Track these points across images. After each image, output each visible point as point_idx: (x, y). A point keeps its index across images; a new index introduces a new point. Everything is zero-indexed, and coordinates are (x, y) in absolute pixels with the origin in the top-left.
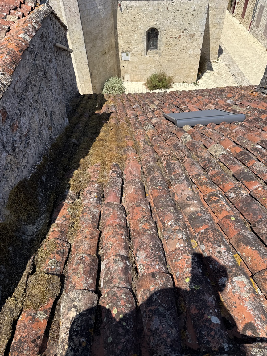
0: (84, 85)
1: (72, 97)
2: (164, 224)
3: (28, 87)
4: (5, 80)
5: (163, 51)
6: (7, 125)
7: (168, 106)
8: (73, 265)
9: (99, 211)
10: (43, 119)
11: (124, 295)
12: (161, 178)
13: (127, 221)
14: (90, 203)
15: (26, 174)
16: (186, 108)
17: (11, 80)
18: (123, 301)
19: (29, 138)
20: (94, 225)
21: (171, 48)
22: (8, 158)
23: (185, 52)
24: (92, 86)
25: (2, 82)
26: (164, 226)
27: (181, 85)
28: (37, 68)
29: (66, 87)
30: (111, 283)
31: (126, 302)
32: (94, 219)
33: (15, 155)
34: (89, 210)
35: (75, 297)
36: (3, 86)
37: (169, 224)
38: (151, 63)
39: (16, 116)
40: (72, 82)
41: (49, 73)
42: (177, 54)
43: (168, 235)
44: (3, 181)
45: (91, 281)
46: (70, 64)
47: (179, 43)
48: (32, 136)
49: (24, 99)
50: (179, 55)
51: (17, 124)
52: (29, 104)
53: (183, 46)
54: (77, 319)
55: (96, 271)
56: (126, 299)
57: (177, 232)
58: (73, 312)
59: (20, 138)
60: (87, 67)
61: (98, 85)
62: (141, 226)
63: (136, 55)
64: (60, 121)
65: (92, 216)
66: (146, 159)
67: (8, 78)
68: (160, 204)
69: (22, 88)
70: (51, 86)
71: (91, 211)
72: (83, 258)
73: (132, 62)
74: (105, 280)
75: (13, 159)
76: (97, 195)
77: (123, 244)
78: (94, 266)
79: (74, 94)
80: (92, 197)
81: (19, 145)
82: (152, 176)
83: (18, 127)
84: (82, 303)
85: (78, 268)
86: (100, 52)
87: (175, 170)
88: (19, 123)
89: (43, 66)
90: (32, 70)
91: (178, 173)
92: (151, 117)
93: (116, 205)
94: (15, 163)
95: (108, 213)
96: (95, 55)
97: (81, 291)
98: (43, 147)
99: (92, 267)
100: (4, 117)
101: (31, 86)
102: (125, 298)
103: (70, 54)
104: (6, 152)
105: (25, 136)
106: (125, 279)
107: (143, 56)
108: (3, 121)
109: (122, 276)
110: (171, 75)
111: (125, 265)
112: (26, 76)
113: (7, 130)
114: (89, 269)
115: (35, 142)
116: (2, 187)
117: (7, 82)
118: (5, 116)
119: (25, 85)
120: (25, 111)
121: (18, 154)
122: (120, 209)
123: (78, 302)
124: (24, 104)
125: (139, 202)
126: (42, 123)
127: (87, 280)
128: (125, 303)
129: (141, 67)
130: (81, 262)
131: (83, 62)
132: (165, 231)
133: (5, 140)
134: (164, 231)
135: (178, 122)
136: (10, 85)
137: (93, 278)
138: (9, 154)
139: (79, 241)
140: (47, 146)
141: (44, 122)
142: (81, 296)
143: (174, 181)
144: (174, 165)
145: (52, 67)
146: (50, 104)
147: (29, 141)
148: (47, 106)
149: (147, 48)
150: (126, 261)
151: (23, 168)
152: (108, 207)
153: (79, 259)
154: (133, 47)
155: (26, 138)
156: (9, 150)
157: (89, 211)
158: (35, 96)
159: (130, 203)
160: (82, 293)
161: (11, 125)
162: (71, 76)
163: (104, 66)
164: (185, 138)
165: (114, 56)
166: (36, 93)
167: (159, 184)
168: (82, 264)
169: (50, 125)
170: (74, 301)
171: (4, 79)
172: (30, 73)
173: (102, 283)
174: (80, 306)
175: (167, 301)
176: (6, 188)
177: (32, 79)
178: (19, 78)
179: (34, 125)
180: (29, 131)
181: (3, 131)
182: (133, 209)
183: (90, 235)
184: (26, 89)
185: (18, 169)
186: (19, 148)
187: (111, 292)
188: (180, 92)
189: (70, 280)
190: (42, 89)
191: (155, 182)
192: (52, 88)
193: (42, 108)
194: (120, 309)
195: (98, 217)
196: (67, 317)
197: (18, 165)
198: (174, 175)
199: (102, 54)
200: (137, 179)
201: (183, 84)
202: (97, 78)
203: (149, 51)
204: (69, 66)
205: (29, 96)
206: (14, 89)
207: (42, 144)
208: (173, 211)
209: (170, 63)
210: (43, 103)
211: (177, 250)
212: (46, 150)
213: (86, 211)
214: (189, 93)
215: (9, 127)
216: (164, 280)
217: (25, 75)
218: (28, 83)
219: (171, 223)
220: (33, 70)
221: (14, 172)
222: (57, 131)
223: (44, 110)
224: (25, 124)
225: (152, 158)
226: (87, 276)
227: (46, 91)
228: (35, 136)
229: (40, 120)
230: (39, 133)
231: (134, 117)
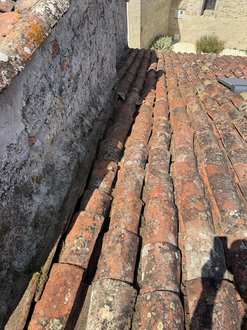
0: (132, 39)
1: (122, 49)
2: (222, 211)
3: (85, 23)
4: (61, 5)
5: (221, 12)
6: (57, 61)
7: (221, 69)
8: (109, 241)
9: (143, 178)
10: (94, 63)
11: (173, 305)
12: (220, 151)
13: (174, 196)
14: (134, 166)
15: (70, 123)
16: (241, 74)
17: (69, 6)
18: (171, 313)
19: (78, 81)
20: (137, 192)
21: (229, 9)
22: (53, 100)
23: (245, 15)
24: (141, 42)
25: (57, 7)
26: (223, 215)
27: (232, 51)
28: (97, 3)
29: (117, 38)
30: (156, 281)
31: (175, 315)
32: (137, 185)
33: (62, 99)
34: (132, 174)
35: (109, 289)
36: (58, 12)
37: (231, 214)
38: (204, 24)
39: (67, 53)
40: (124, 33)
41: (107, 14)
42: (235, 17)
43: (228, 228)
44: (44, 127)
45: (130, 268)
46: (124, 14)
47: (239, 5)
48: (81, 81)
49: (79, 35)
50: (237, 18)
51: (67, 63)
52: (83, 43)
53: (243, 8)
54: (110, 323)
55: (136, 254)
56: (175, 311)
57: (242, 228)
58: (107, 311)
59: (69, 80)
60: (139, 21)
61: (146, 41)
62: (192, 205)
63: (191, 14)
64: (109, 69)
65: (136, 182)
66: (201, 124)
67: (66, 3)
68: (218, 184)
69: (79, 21)
70: (107, 30)
71: (135, 175)
72: (122, 234)
73: (185, 21)
74: (147, 273)
75: (58, 103)
76: (142, 157)
77: (172, 228)
78: (134, 247)
79: (124, 46)
80: (136, 159)
81: (67, 87)
82: (208, 146)
83: (69, 67)
84: (118, 300)
85: (114, 248)
86: (154, 6)
87: (236, 145)
88: (70, 62)
89: (103, 4)
90: (91, 3)
91: (240, 149)
92: (202, 78)
93: (163, 175)
94: (60, 108)
95: (153, 182)
96: (149, 9)
97: (118, 283)
98: (91, 95)
99: (131, 248)
100: (54, 51)
101: (87, 22)
102: (174, 309)
103: (126, 3)
104: (52, 93)
105: (74, 79)
106: (174, 279)
107: (197, 16)
108: (53, 55)
109: (170, 273)
110: (224, 40)
111: (174, 259)
112: (85, 9)
113: (56, 67)
114: (128, 251)
115: (83, 88)
116: (42, 134)
117: (63, 8)
118: (56, 50)
119: (82, 19)
120: (78, 49)
121: (64, 98)
122: (168, 179)
123: (113, 297)
124: (78, 41)
125: (192, 176)
126: (93, 68)
127: (125, 266)
128: (174, 318)
129: (194, 27)
130: (120, 240)
131: (136, 16)
132: (224, 222)
133: (52, 79)
134: (222, 221)
135: (236, 88)
136: (66, 12)
137: (131, 264)
138: (54, 97)
139: (120, 209)
140: (94, 94)
141: (95, 67)
142: (117, 290)
143: (235, 158)
144: (235, 138)
145: (111, 7)
146: (103, 48)
147: (78, 86)
148: (100, 50)
149: (204, 8)
150: (175, 252)
151: (67, 115)
152: (154, 175)
153: (117, 236)
154: (189, 4)
155: (75, 81)
156: (55, 92)
157: (133, 176)
158: (90, 36)
159: (179, 175)
160: (119, 286)
161: (61, 62)
162: (124, 27)
163: (156, 22)
164: (243, 107)
165: (167, 12)
166: (91, 33)
167: (217, 159)
168: (121, 242)
169: (100, 71)
170: (108, 295)
171: (61, 3)
172: (89, 7)
173: (143, 275)
174: (115, 305)
175: (230, 327)
176: (46, 136)
177: (90, 14)
178: (76, 9)
179: (85, 68)
180: (79, 75)
181: (52, 67)
182: (184, 183)
183: (133, 206)
184: (82, 25)
185: (63, 115)
186: (66, 91)
187: (156, 295)
188: (234, 57)
189: (105, 261)
190: (98, 29)
191: (212, 155)
192: (107, 31)
193: (95, 51)
194: (168, 325)
195: (142, 184)
196: (97, 315)
197: (63, 111)
198: (235, 151)
199: (156, 9)
200: (189, 148)
201: (234, 50)
202: (147, 34)
203: (206, 11)
204: (123, 16)
205: (84, 34)
206: (70, 20)
207: (90, 92)
208: (236, 198)
209: (225, 26)
210: (97, 46)
211: (242, 253)
212: (92, 98)
213: (129, 175)
214: (244, 59)
215: (59, 64)
216: (227, 292)
217: (83, 7)
218: (85, 18)
219: (233, 214)
220: (92, 5)
221: (58, 118)
222: (105, 80)
223: (96, 53)
224: (75, 64)
225: (208, 124)
226: (125, 260)
227: (102, 33)
228: (84, 81)
229: (91, 64)
230: (89, 79)
231: (184, 77)
